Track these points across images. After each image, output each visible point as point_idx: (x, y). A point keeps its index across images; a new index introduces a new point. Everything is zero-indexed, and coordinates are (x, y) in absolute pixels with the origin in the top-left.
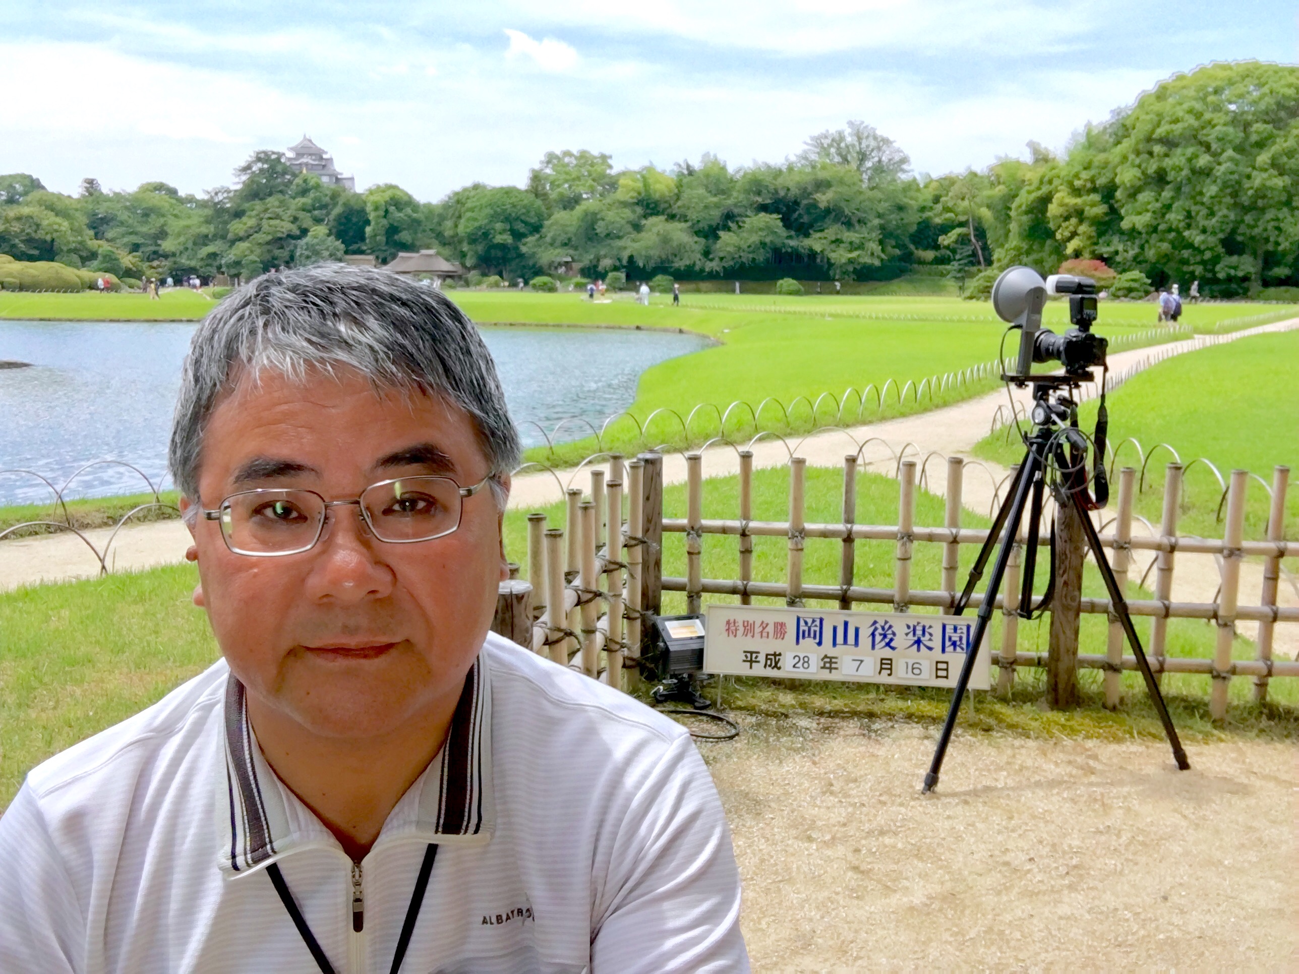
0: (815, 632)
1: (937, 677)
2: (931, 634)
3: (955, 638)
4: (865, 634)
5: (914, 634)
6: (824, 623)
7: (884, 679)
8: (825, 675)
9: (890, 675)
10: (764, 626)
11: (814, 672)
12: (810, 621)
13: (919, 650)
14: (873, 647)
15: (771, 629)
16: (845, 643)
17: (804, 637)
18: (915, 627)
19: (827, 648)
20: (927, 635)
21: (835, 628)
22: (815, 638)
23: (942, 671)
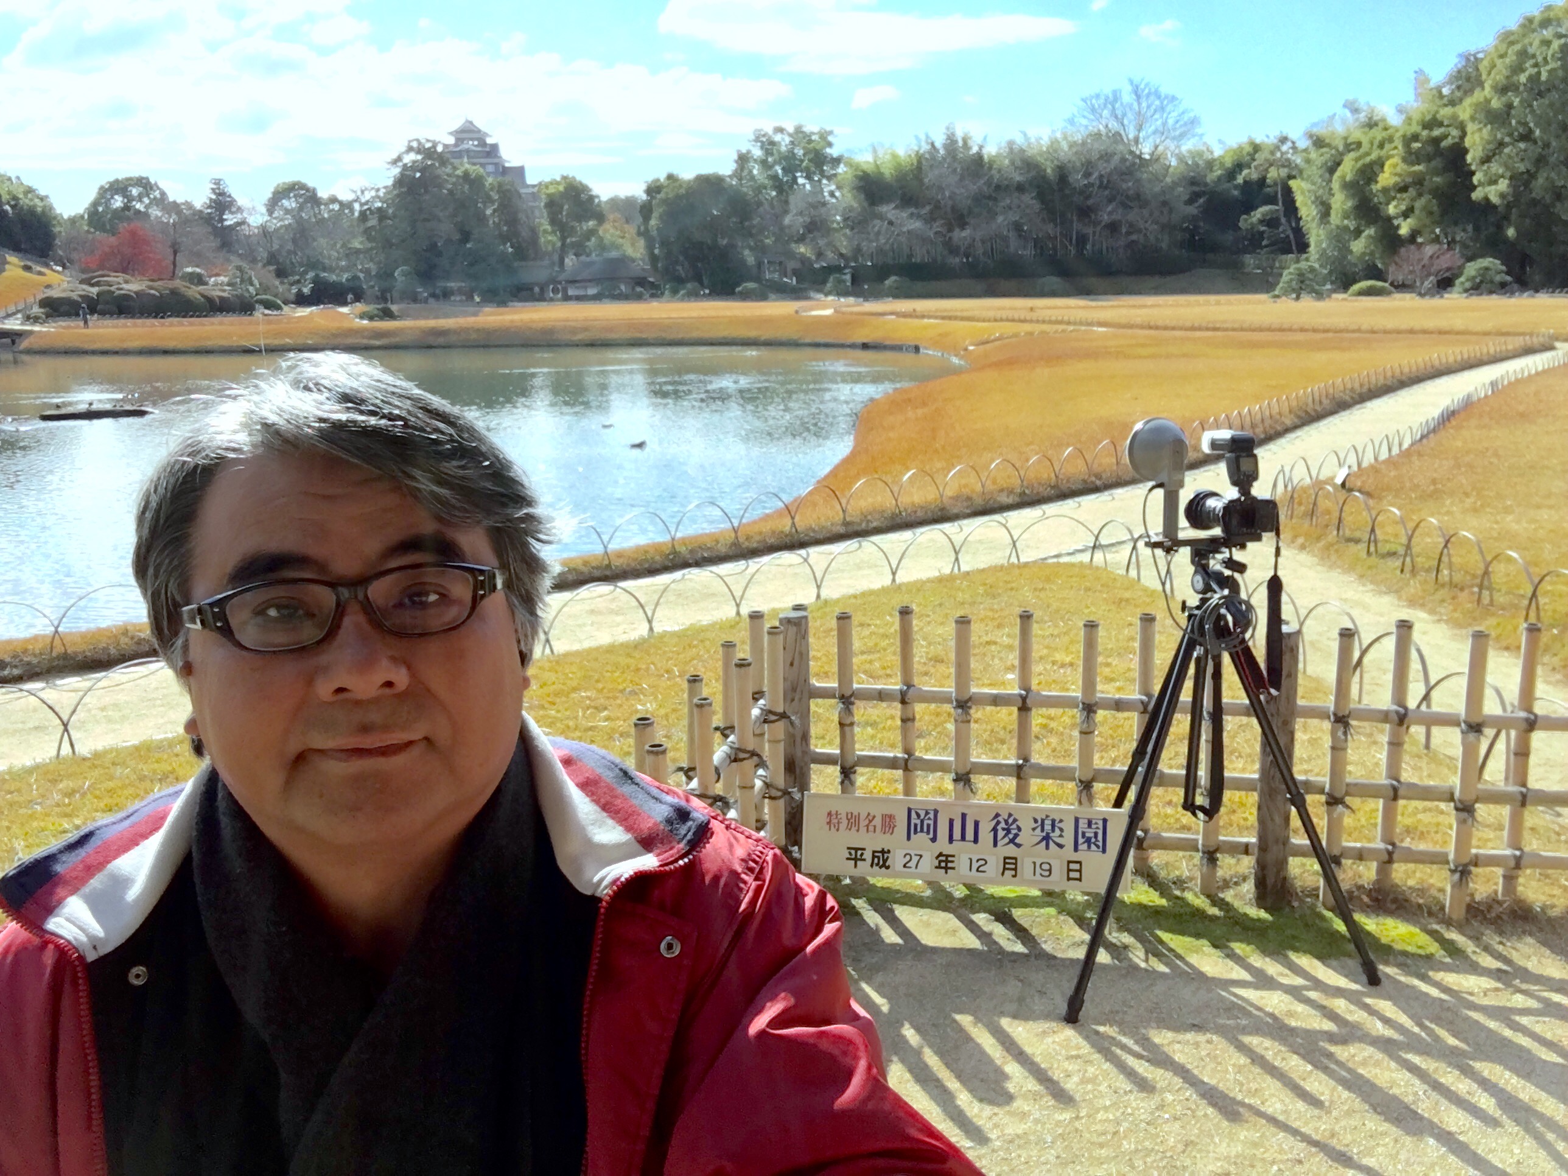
0: (928, 826)
1: (1069, 879)
2: (1061, 830)
3: (1090, 833)
4: (986, 828)
5: (1043, 830)
6: (939, 815)
8: (940, 876)
9: (1014, 876)
10: (871, 818)
11: (927, 872)
12: (922, 814)
13: (1047, 847)
14: (995, 844)
15: (878, 821)
16: (963, 838)
17: (916, 832)
18: (1043, 821)
19: (943, 845)
20: (1057, 832)
21: (951, 822)
22: (928, 832)
23: (1074, 871)
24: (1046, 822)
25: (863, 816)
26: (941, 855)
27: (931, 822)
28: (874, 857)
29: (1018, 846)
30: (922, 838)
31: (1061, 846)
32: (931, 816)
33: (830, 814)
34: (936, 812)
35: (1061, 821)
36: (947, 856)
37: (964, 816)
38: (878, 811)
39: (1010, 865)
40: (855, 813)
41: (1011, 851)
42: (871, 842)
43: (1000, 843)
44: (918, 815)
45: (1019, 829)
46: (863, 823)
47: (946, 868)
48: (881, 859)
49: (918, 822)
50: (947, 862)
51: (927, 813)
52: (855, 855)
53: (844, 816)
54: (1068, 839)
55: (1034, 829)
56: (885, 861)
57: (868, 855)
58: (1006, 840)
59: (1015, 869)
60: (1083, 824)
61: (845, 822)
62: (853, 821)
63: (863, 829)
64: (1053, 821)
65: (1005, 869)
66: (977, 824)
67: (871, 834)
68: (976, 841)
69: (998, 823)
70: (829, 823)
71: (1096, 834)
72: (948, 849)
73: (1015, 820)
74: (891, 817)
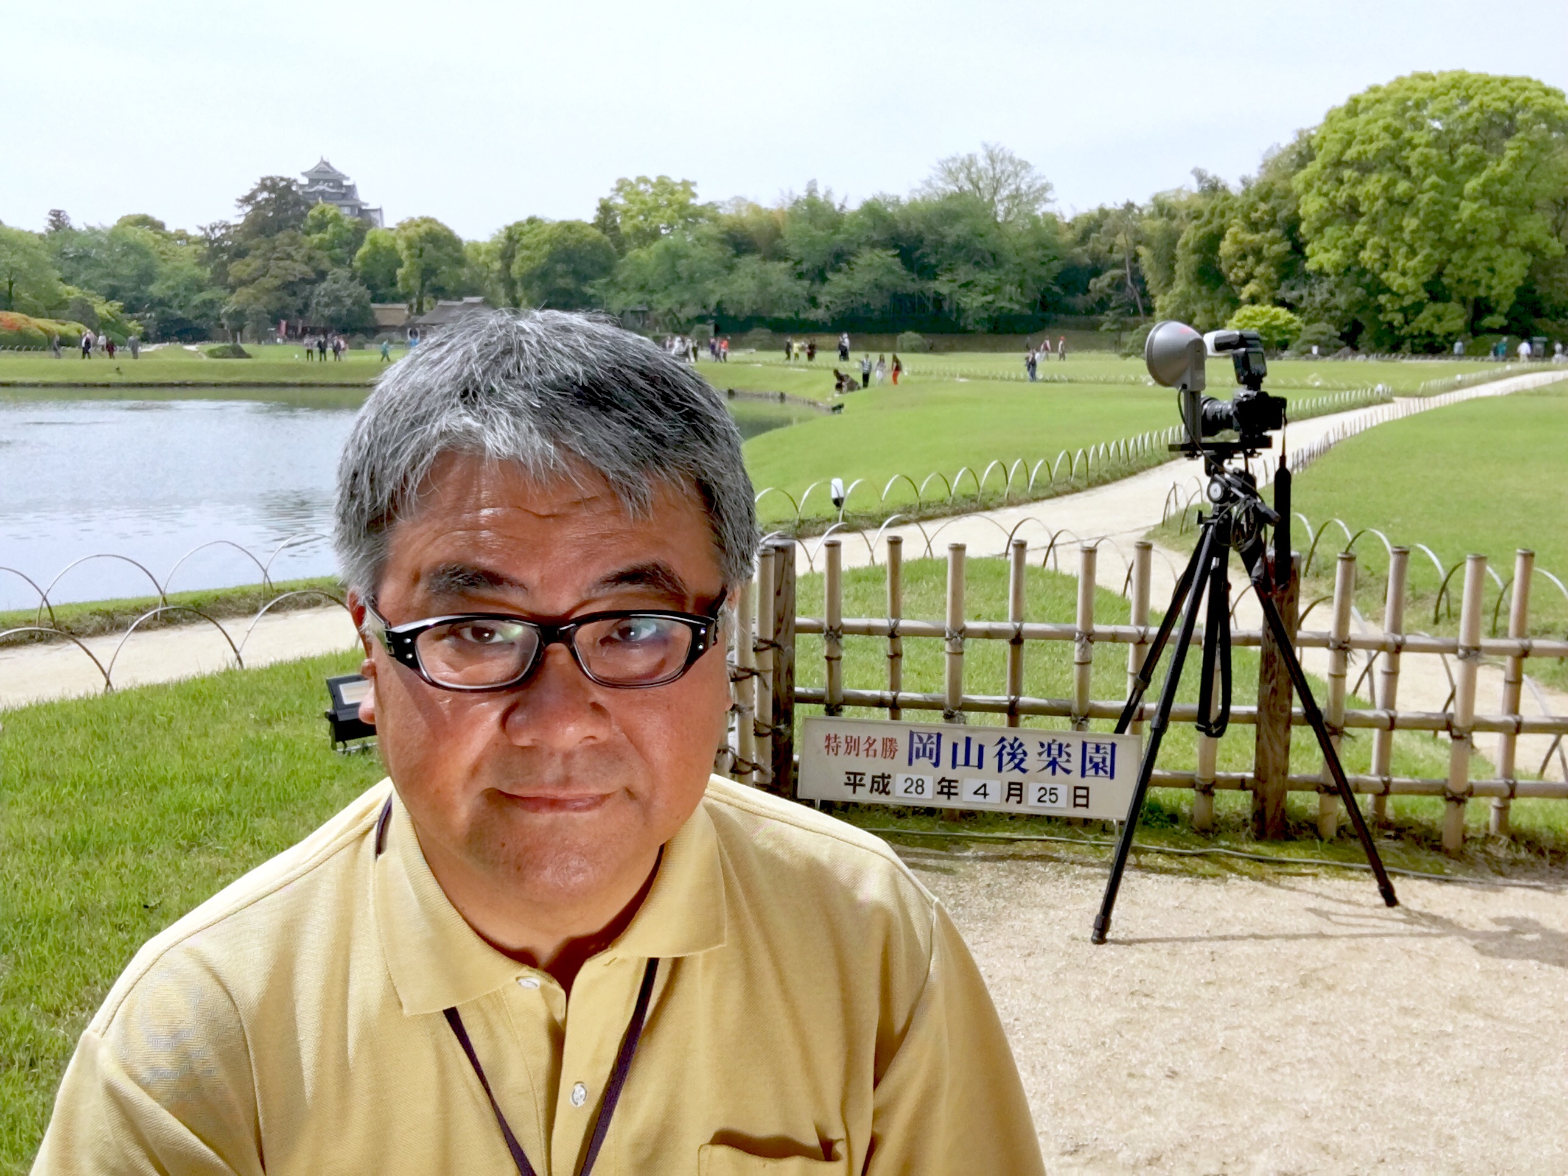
0: (931, 750)
1: (1075, 805)
2: (1069, 755)
3: (1098, 759)
4: (990, 753)
5: (1049, 755)
6: (943, 739)
7: (1013, 807)
8: (942, 802)
9: (1019, 802)
10: (871, 742)
11: (929, 797)
12: (925, 737)
13: (1054, 772)
14: (1000, 769)
15: (878, 746)
16: (967, 763)
17: (918, 756)
18: (1049, 746)
19: (945, 770)
20: (1064, 755)
21: (955, 746)
22: (931, 757)
23: (1082, 795)
24: (1055, 747)
25: (863, 740)
26: (943, 780)
27: (934, 747)
28: (873, 782)
29: (1024, 771)
30: (924, 763)
31: (1067, 771)
32: (934, 740)
33: (828, 738)
34: (939, 736)
35: (1068, 746)
36: (950, 781)
37: (968, 740)
38: (879, 735)
39: (1015, 790)
40: (855, 737)
41: (1016, 776)
42: (871, 767)
43: (1004, 769)
44: (921, 739)
45: (1025, 753)
46: (863, 747)
47: (949, 794)
48: (882, 783)
49: (921, 746)
50: (949, 787)
51: (930, 737)
52: (854, 780)
53: (843, 740)
54: (1075, 765)
55: (1040, 754)
56: (885, 786)
57: (867, 781)
58: (1012, 765)
59: (1020, 795)
60: (1091, 749)
61: (844, 746)
62: (852, 745)
63: (863, 754)
64: (1060, 746)
65: (1009, 795)
66: (981, 748)
67: (871, 758)
68: (980, 766)
69: (1004, 747)
70: (828, 747)
71: (1104, 760)
72: (951, 774)
73: (1021, 745)
74: (891, 740)
